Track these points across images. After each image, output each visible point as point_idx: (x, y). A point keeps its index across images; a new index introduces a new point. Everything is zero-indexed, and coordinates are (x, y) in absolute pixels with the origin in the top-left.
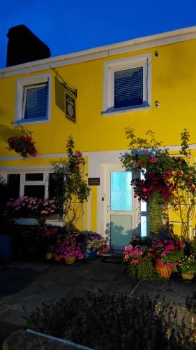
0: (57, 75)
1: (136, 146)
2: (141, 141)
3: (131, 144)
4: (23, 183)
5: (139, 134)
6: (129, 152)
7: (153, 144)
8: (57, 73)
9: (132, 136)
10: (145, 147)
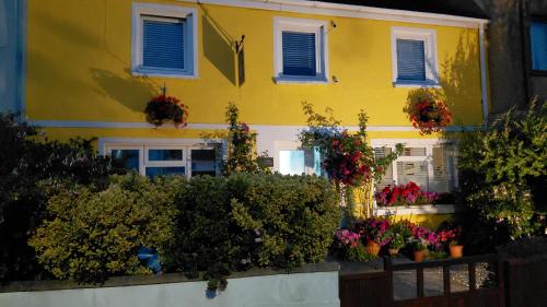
0: (206, 14)
1: (315, 123)
2: (320, 118)
3: (310, 120)
4: (145, 163)
5: (318, 110)
6: (308, 129)
7: (332, 123)
8: (205, 11)
9: (310, 112)
10: (324, 125)
